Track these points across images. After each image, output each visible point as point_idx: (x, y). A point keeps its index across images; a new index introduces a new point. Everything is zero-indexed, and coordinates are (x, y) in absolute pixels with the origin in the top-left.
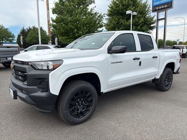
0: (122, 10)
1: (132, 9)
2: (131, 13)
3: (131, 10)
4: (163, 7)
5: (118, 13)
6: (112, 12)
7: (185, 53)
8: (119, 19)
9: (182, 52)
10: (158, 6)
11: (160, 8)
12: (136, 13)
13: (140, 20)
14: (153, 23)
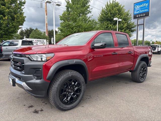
0: (110, 17)
1: (118, 16)
2: (118, 20)
3: (117, 18)
4: (142, 15)
5: (107, 19)
6: (102, 18)
7: (160, 50)
8: (108, 24)
9: (158, 50)
10: (138, 14)
11: (140, 16)
12: (121, 20)
13: (124, 25)
14: (133, 27)
